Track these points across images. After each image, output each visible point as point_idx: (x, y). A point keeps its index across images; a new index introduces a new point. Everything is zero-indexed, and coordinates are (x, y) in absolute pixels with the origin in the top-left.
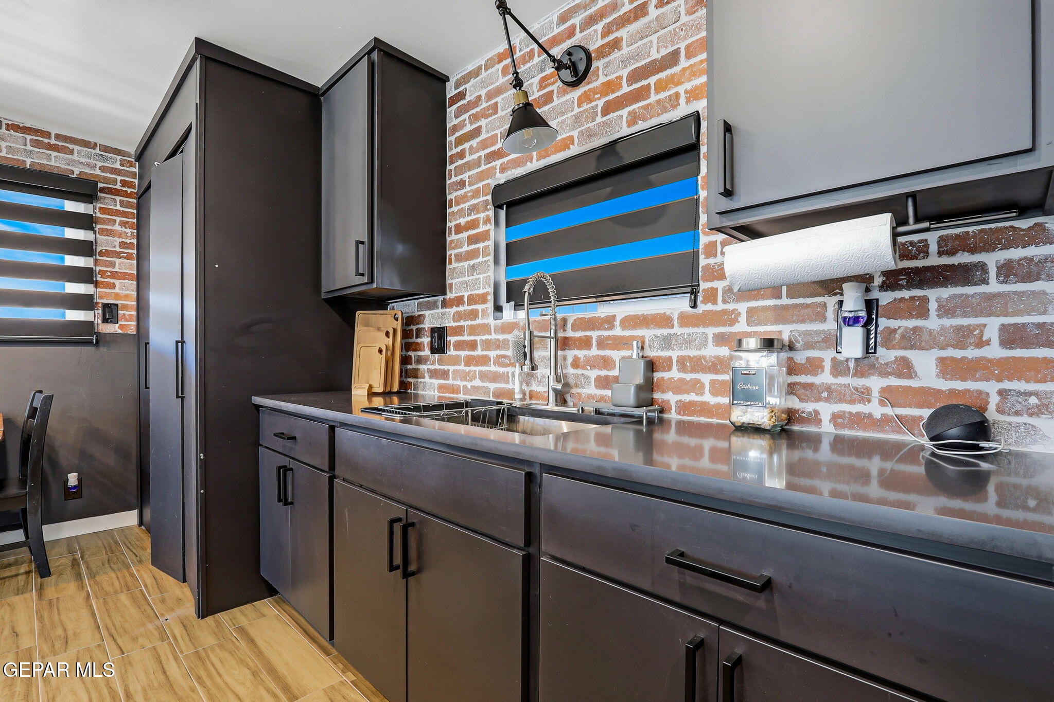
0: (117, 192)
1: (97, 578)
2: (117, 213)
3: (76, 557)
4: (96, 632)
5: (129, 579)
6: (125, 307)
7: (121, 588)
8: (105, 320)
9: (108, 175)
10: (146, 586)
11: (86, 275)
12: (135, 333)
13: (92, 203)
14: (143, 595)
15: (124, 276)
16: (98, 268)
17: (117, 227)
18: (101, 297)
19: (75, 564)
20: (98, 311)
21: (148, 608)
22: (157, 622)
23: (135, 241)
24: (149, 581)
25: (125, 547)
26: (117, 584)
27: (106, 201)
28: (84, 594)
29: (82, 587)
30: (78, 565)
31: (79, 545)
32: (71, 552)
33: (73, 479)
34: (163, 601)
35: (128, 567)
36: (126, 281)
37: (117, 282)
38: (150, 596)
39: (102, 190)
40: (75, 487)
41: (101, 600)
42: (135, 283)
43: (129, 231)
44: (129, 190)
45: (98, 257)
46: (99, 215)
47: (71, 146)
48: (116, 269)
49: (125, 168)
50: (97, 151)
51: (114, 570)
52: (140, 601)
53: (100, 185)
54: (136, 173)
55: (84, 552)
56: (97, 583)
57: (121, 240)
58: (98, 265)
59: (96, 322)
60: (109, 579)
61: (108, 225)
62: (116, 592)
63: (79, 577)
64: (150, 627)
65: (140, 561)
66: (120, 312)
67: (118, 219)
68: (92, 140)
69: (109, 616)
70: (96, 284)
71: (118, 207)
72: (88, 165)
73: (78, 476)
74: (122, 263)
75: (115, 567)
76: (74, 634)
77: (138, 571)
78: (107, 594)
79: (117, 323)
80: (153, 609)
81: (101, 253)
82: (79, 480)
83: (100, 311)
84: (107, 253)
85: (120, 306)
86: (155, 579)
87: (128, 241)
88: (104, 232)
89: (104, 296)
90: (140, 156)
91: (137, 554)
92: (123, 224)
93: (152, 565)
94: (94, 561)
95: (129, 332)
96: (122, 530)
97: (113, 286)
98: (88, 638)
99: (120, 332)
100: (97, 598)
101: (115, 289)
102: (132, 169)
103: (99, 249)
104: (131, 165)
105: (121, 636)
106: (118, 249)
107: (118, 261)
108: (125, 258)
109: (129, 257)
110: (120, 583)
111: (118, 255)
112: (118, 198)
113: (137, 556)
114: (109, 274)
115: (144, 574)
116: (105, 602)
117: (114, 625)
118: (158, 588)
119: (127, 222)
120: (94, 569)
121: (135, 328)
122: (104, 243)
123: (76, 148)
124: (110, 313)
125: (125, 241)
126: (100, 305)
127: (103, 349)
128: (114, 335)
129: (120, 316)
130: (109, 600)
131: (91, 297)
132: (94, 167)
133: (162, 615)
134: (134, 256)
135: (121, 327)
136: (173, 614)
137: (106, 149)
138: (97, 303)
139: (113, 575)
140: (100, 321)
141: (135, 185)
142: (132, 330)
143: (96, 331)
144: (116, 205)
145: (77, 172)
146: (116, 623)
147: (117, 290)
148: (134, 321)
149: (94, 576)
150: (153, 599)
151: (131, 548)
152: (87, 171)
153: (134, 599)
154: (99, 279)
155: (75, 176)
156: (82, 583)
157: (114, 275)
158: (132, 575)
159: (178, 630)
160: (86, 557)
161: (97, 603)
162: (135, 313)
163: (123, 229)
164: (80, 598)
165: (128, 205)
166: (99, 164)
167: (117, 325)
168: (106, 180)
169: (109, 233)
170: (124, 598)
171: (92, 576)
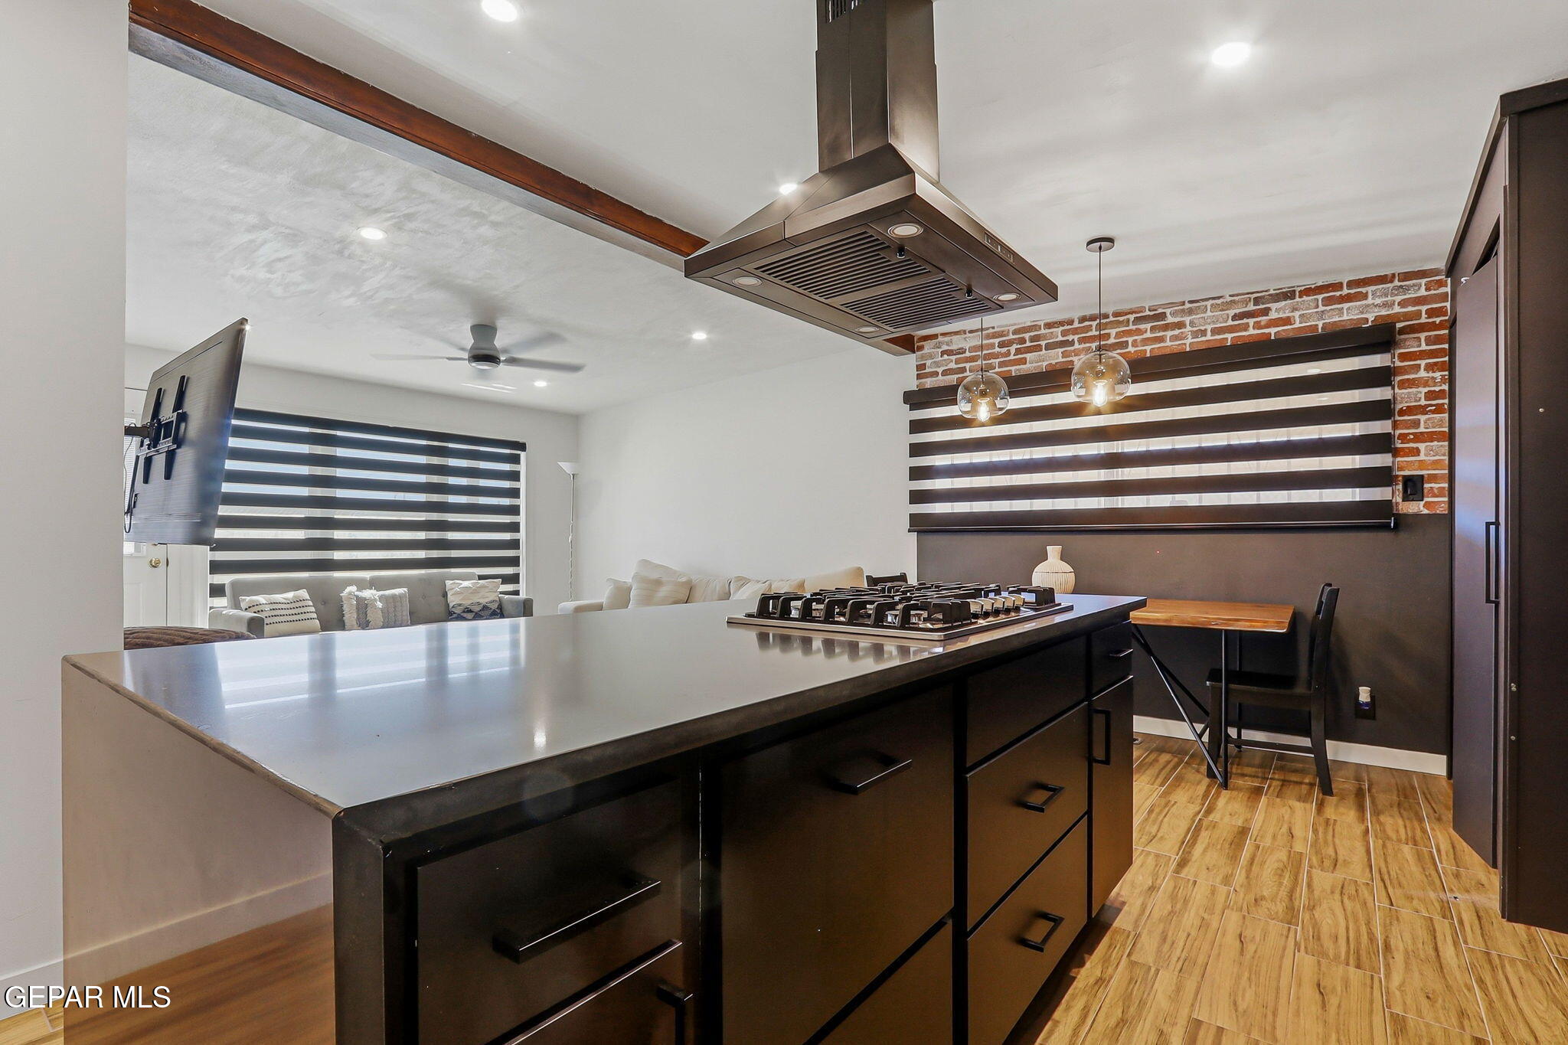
0: (1422, 328)
1: (1382, 818)
2: (1422, 355)
3: (1363, 787)
4: (1368, 870)
5: (1418, 833)
6: (1433, 478)
7: (1407, 839)
8: (1406, 498)
9: (1410, 309)
10: (1439, 851)
11: (1380, 443)
12: (1447, 512)
13: (1389, 351)
14: (1433, 858)
15: (1430, 437)
16: (1398, 432)
17: (1423, 374)
18: (1401, 469)
19: (1360, 794)
20: (1397, 487)
21: (1434, 873)
22: (1442, 895)
23: (1446, 387)
24: (1445, 846)
25: (1423, 796)
26: (1402, 831)
27: (1407, 343)
28: (1363, 827)
29: (1362, 819)
30: (1364, 796)
31: (1368, 776)
32: (1358, 779)
33: (1364, 695)
34: (1457, 876)
35: (1421, 820)
36: (1436, 443)
37: (1422, 446)
38: (1441, 863)
39: (1402, 331)
40: (1367, 704)
41: (1380, 841)
42: (1446, 443)
43: (1438, 375)
44: (1438, 320)
45: (1398, 418)
46: (1398, 364)
47: (1364, 290)
48: (1422, 429)
49: (1433, 292)
50: (1397, 283)
51: (1402, 817)
52: (1427, 861)
53: (1399, 325)
54: (1447, 292)
55: (1372, 785)
56: (1381, 824)
57: (1427, 389)
58: (1397, 428)
59: (1394, 501)
60: (1394, 823)
61: (1408, 374)
62: (1399, 841)
63: (1361, 808)
64: (1432, 895)
65: (1439, 819)
66: (1426, 486)
67: (1423, 363)
68: (1388, 272)
69: (1386, 861)
70: (1396, 453)
71: (1424, 347)
72: (1385, 305)
73: (1371, 691)
74: (1429, 419)
75: (1405, 814)
76: (1345, 861)
77: (1432, 829)
78: (1389, 838)
79: (1422, 500)
80: (1440, 877)
81: (1402, 412)
82: (1372, 697)
83: (1400, 487)
84: (1410, 410)
85: (1426, 476)
86: (1454, 847)
87: (1437, 389)
88: (1403, 384)
89: (1406, 466)
90: (1452, 268)
91: (1436, 808)
92: (1430, 368)
93: (1454, 829)
94: (1382, 799)
95: (1438, 512)
96: (1425, 777)
97: (1417, 452)
98: (1356, 870)
99: (1426, 512)
100: (1376, 837)
101: (1419, 455)
102: (1442, 290)
103: (1398, 407)
104: (1441, 284)
105: (1394, 888)
106: (1423, 402)
107: (1423, 418)
108: (1433, 412)
109: (1439, 409)
110: (1406, 833)
111: (1423, 410)
112: (1423, 336)
113: (1436, 812)
114: (1412, 437)
115: (1439, 834)
116: (1384, 846)
117: (1388, 872)
118: (1455, 859)
119: (1436, 364)
120: (1380, 807)
121: (1447, 506)
122: (1406, 397)
123: (1370, 289)
124: (1413, 487)
125: (1432, 389)
126: (1400, 478)
127: (1403, 535)
128: (1417, 516)
129: (1425, 491)
130: (1389, 844)
131: (1388, 469)
132: (1391, 305)
133: (1451, 890)
134: (1446, 406)
135: (1427, 505)
136: (1467, 896)
137: (1407, 276)
138: (1397, 476)
139: (1400, 822)
140: (1399, 499)
141: (1447, 310)
142: (1442, 509)
143: (1395, 512)
144: (1420, 346)
145: (1371, 317)
146: (1391, 873)
147: (1422, 457)
148: (1445, 497)
149: (1378, 815)
150: (1443, 868)
151: (1430, 799)
152: (1384, 312)
153: (1419, 857)
154: (1399, 445)
155: (1370, 324)
156: (1363, 816)
157: (1419, 438)
158: (1424, 831)
159: (1468, 917)
160: (1374, 790)
161: (1374, 842)
162: (1446, 485)
163: (1431, 374)
164: (1358, 829)
165: (1438, 340)
166: (1398, 299)
167: (1422, 503)
168: (1407, 317)
169: (1412, 383)
170: (1407, 850)
171: (1377, 813)
